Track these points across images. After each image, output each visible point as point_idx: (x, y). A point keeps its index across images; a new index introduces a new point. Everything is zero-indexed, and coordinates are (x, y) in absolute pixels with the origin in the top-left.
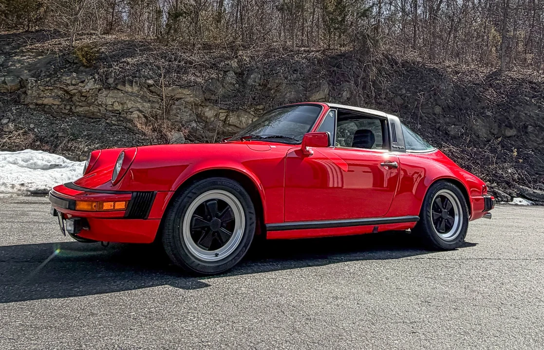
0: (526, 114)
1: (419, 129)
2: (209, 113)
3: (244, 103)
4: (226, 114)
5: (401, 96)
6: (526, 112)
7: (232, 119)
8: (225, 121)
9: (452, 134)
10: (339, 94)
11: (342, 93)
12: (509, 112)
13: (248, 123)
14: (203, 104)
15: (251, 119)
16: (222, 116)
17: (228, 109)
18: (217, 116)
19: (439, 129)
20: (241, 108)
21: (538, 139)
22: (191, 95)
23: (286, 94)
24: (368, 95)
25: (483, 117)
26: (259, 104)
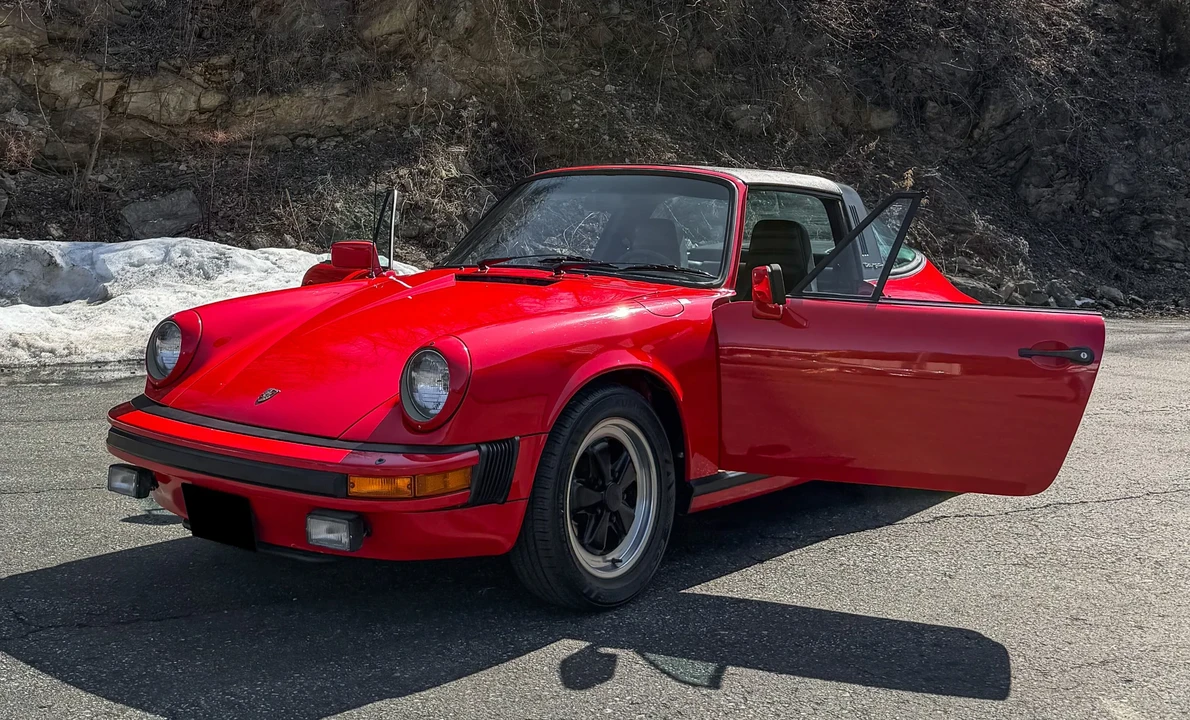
0: (924, 70)
1: (659, 117)
2: (65, 81)
3: (173, 50)
4: (121, 83)
5: (607, 20)
6: (924, 66)
7: (138, 100)
8: (112, 105)
9: (743, 126)
10: (445, 18)
11: (453, 14)
12: (881, 66)
13: (185, 111)
14: (43, 55)
15: (193, 99)
16: (108, 91)
17: (125, 68)
18: (90, 89)
19: (707, 113)
20: (164, 64)
21: (949, 138)
22: (7, 29)
23: (294, 21)
24: (521, 21)
25: (820, 79)
26: (217, 53)
